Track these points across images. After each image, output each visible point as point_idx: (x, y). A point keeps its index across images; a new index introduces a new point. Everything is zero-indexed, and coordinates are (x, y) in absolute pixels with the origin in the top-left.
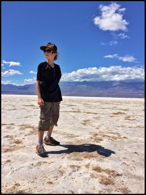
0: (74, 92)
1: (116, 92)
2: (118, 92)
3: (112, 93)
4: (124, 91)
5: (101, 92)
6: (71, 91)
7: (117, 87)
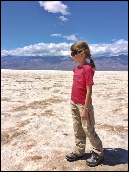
0: (27, 66)
1: (65, 66)
2: (66, 66)
3: (62, 66)
4: (71, 65)
5: (52, 66)
6: (25, 65)
7: (66, 61)
